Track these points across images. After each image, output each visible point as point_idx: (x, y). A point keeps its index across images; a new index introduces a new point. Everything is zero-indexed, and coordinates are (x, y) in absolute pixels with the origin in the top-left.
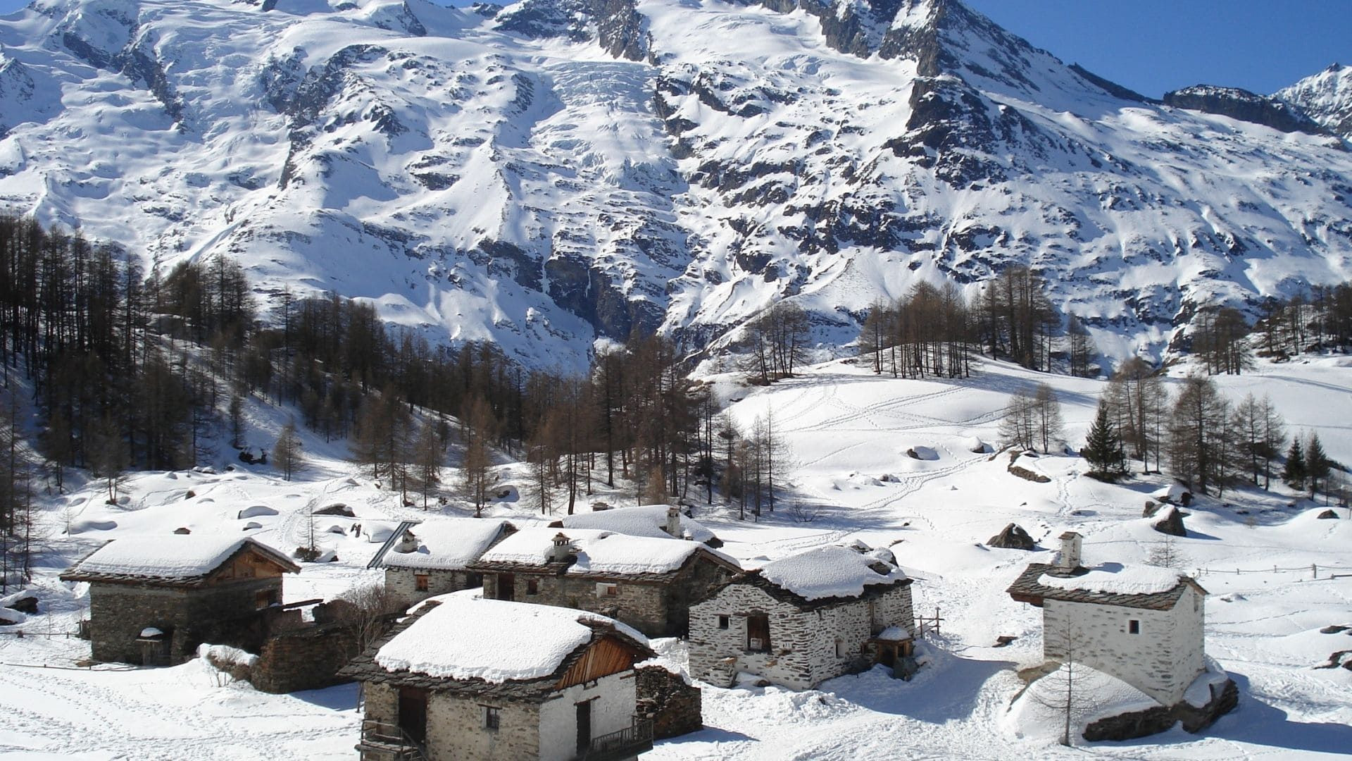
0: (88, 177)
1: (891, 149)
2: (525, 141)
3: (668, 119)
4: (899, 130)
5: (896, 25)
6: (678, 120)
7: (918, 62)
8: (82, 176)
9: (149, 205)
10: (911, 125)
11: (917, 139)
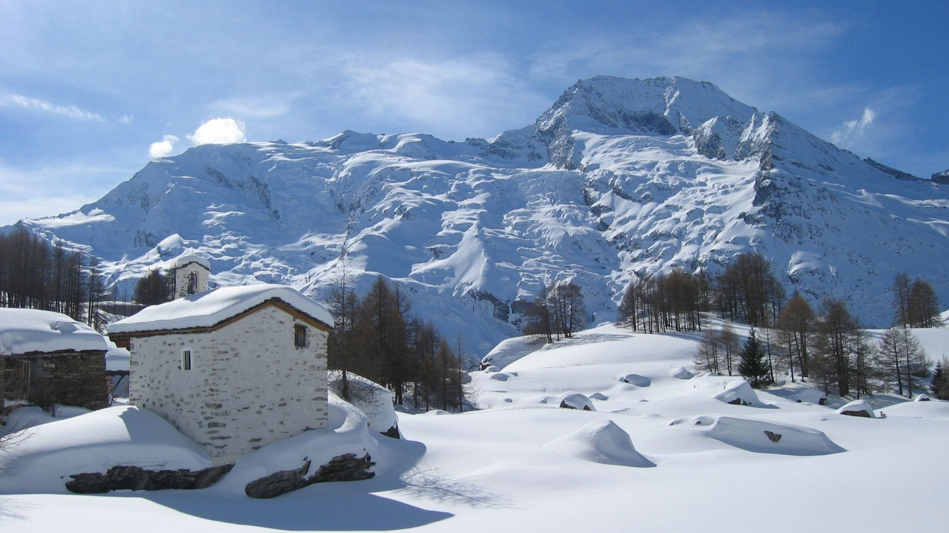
0: (221, 256)
1: (743, 219)
2: (498, 224)
3: (593, 206)
4: (748, 207)
5: (745, 138)
6: (599, 207)
7: (759, 162)
8: (216, 255)
9: (258, 274)
10: (755, 204)
11: (759, 212)
